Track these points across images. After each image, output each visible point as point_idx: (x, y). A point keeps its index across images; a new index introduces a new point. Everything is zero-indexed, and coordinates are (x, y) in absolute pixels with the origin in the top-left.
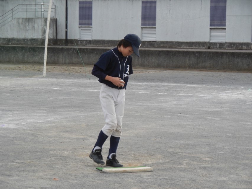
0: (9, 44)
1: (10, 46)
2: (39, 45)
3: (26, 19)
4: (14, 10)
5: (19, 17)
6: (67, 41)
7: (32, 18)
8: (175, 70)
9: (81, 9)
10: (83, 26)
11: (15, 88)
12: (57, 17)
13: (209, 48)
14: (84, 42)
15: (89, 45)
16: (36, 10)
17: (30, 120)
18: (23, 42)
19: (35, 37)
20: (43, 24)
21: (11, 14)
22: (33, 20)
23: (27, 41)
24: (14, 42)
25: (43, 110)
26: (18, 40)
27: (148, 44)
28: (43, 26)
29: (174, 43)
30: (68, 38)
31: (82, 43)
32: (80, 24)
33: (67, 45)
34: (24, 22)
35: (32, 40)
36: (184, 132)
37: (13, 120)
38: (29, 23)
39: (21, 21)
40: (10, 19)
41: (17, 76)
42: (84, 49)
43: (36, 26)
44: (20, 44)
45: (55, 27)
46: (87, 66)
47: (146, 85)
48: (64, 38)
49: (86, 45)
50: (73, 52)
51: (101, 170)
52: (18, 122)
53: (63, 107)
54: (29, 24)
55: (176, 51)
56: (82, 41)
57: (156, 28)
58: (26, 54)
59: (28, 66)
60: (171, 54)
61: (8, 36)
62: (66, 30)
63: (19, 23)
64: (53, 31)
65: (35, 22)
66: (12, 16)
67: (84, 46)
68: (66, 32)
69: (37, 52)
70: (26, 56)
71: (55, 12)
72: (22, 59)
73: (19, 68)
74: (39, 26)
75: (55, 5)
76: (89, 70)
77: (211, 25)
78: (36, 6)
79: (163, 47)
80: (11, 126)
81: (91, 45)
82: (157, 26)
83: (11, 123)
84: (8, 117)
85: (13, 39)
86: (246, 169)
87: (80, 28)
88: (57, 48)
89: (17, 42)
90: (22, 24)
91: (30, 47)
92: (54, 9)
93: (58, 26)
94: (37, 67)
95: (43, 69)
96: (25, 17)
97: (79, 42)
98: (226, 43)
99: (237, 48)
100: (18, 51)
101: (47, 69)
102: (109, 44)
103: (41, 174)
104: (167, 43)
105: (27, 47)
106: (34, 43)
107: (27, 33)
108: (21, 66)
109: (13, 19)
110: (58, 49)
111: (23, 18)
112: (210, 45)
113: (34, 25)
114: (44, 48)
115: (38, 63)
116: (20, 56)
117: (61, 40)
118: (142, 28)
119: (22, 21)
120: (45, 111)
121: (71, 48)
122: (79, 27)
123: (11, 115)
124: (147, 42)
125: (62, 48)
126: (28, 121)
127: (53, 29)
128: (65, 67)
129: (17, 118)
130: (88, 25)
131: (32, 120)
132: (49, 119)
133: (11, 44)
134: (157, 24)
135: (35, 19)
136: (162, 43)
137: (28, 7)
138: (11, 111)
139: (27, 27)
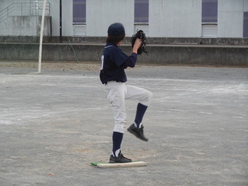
0: (4, 42)
1: (6, 44)
2: (34, 42)
3: (21, 16)
4: (9, 8)
5: (14, 15)
6: (62, 38)
7: (27, 16)
8: (168, 65)
9: (75, 7)
10: (77, 23)
11: (10, 85)
12: (51, 15)
13: (201, 43)
14: (78, 39)
15: (83, 42)
16: (30, 8)
17: (25, 116)
18: (18, 40)
19: (30, 35)
20: (37, 22)
21: (7, 12)
22: (28, 18)
23: (22, 38)
24: (9, 40)
25: (38, 106)
26: (14, 38)
28: (37, 24)
29: (167, 39)
30: (63, 35)
31: (76, 39)
32: (74, 21)
33: (61, 42)
34: (19, 20)
35: (27, 37)
36: (177, 127)
37: (9, 117)
38: (24, 21)
39: (16, 19)
40: (5, 18)
41: (13, 73)
42: (78, 46)
43: (31, 24)
44: (15, 41)
46: (81, 62)
47: (140, 81)
48: (59, 35)
49: (80, 41)
50: (68, 48)
51: (96, 165)
52: (13, 118)
53: (57, 103)
55: (169, 47)
56: (76, 38)
57: (148, 24)
58: (21, 51)
59: (23, 63)
60: (164, 50)
61: (4, 34)
62: (61, 27)
63: (14, 21)
64: (48, 29)
65: (29, 20)
66: (8, 14)
67: (79, 42)
68: (61, 29)
69: (32, 49)
70: (21, 54)
71: (49, 10)
72: (17, 56)
73: (15, 65)
74: (33, 24)
75: (49, 3)
76: (83, 66)
77: (203, 21)
78: (30, 5)
79: (156, 43)
80: (7, 122)
81: (85, 42)
83: (6, 120)
84: (3, 114)
85: (8, 37)
86: (239, 162)
87: (74, 25)
88: (51, 45)
89: (12, 40)
90: (17, 22)
91: (25, 44)
92: (49, 7)
93: (52, 23)
94: (32, 64)
95: (38, 65)
96: (20, 15)
97: (73, 39)
98: (218, 38)
99: (229, 43)
100: (13, 48)
101: (42, 66)
102: (103, 41)
103: (36, 170)
104: (160, 39)
105: (23, 44)
106: (30, 41)
107: (22, 31)
108: (17, 63)
109: (8, 17)
110: (53, 46)
111: (18, 16)
112: (202, 41)
113: (29, 23)
114: (39, 45)
115: (33, 60)
116: (15, 53)
117: (56, 37)
118: (135, 24)
119: (17, 19)
120: (40, 108)
121: (65, 45)
122: (73, 24)
123: (7, 112)
125: (57, 45)
127: (48, 26)
128: (60, 64)
129: (12, 114)
130: (82, 22)
131: (27, 116)
132: (44, 115)
133: (7, 42)
134: (149, 21)
135: (30, 17)
136: (155, 39)
137: (23, 5)
138: (7, 107)
139: (22, 25)
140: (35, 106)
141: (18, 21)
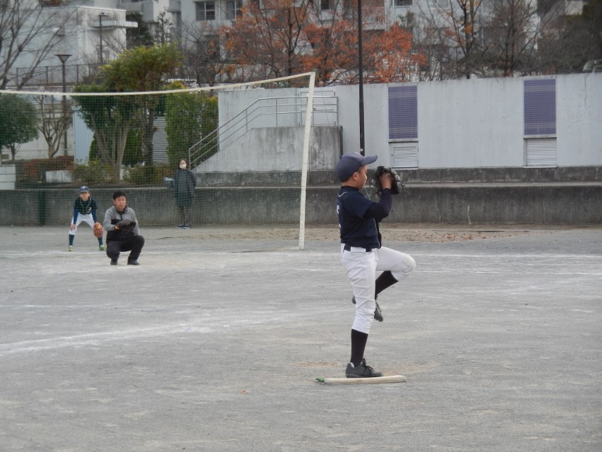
0: (240, 186)
1: (240, 190)
3: (275, 129)
4: (249, 111)
5: (260, 127)
7: (289, 128)
9: (393, 104)
10: (397, 140)
11: (233, 272)
12: (341, 123)
14: (401, 174)
15: (413, 181)
16: (296, 109)
17: (240, 321)
18: (269, 180)
20: (311, 140)
21: (244, 121)
22: (291, 131)
23: (279, 176)
24: (250, 180)
25: (271, 305)
26: (260, 176)
27: (540, 173)
29: (597, 169)
32: (391, 136)
34: (271, 136)
35: (289, 174)
37: (210, 322)
38: (281, 138)
39: (264, 133)
40: (242, 131)
43: (296, 144)
44: (263, 184)
45: (337, 145)
49: (405, 180)
51: (323, 381)
52: (217, 324)
53: (310, 300)
54: (281, 141)
57: (556, 138)
58: (274, 205)
59: (276, 230)
61: (238, 168)
62: (362, 150)
63: (260, 140)
65: (293, 136)
66: (247, 124)
70: (273, 210)
71: (337, 113)
72: (265, 215)
75: (337, 98)
78: (296, 102)
79: (574, 179)
80: (202, 330)
81: (416, 181)
82: (557, 135)
83: (203, 326)
84: (201, 317)
85: (249, 174)
87: (392, 144)
89: (257, 181)
90: (267, 140)
91: (283, 190)
92: (336, 106)
96: (273, 125)
100: (256, 199)
102: (456, 177)
104: (581, 169)
105: (276, 189)
106: (294, 181)
107: (278, 160)
108: (261, 231)
109: (247, 131)
111: (268, 129)
113: (293, 142)
116: (261, 208)
118: (525, 139)
119: (268, 134)
120: (274, 307)
122: (390, 143)
123: (209, 315)
124: (537, 171)
126: (236, 322)
127: (334, 148)
129: (217, 318)
130: (408, 137)
131: (243, 321)
132: (275, 319)
133: (245, 185)
134: (558, 131)
135: (294, 129)
136: (571, 169)
137: (280, 103)
138: (211, 308)
139: (278, 148)
140: (266, 304)
141: (269, 138)
